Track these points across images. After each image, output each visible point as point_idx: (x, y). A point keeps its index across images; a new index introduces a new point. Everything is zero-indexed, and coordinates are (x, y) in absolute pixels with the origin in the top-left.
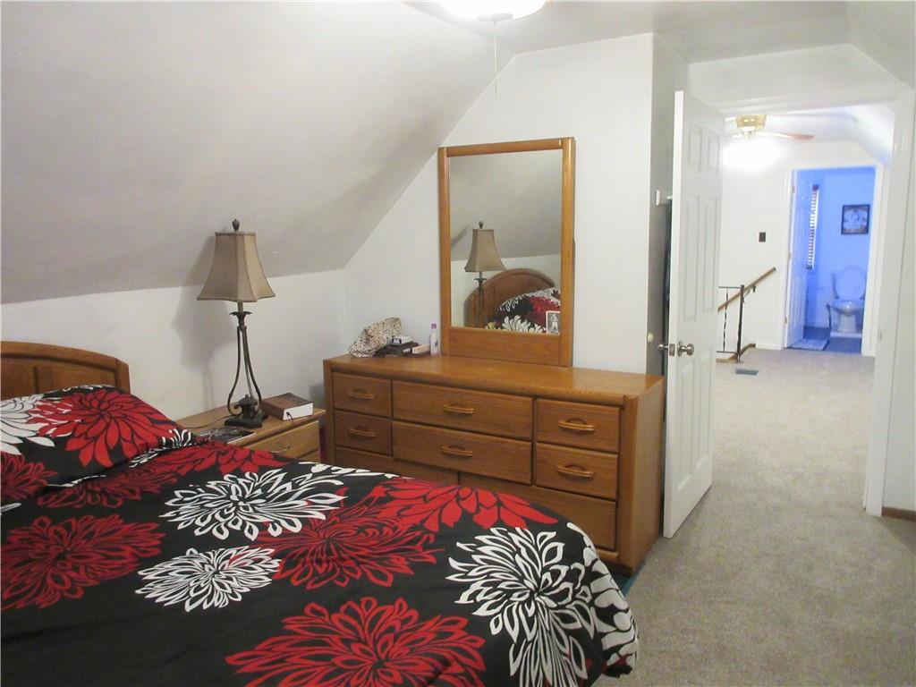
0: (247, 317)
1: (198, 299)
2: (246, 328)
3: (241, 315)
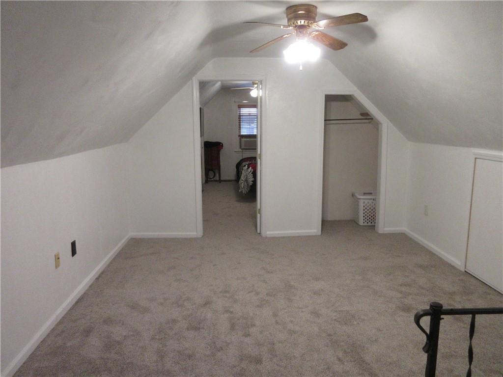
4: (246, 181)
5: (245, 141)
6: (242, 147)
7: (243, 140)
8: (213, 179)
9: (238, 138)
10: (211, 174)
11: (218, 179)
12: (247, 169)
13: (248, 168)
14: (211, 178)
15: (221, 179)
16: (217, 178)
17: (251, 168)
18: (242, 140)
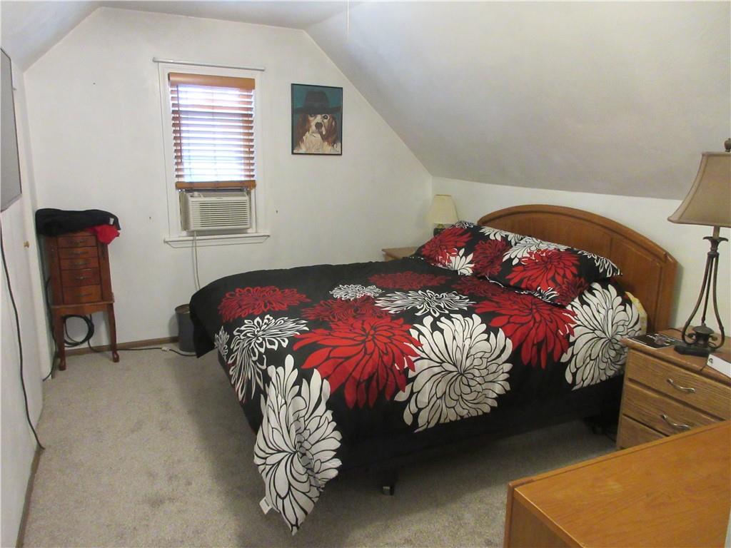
0: (722, 244)
1: (669, 220)
2: (718, 254)
3: (715, 241)
4: (300, 450)
5: (203, 205)
6: (192, 228)
7: (196, 200)
8: (85, 345)
9: (175, 195)
10: (75, 328)
11: (104, 341)
12: (298, 382)
13: (305, 376)
14: (77, 344)
15: (119, 341)
16: (101, 338)
17: (316, 376)
18: (191, 199)
